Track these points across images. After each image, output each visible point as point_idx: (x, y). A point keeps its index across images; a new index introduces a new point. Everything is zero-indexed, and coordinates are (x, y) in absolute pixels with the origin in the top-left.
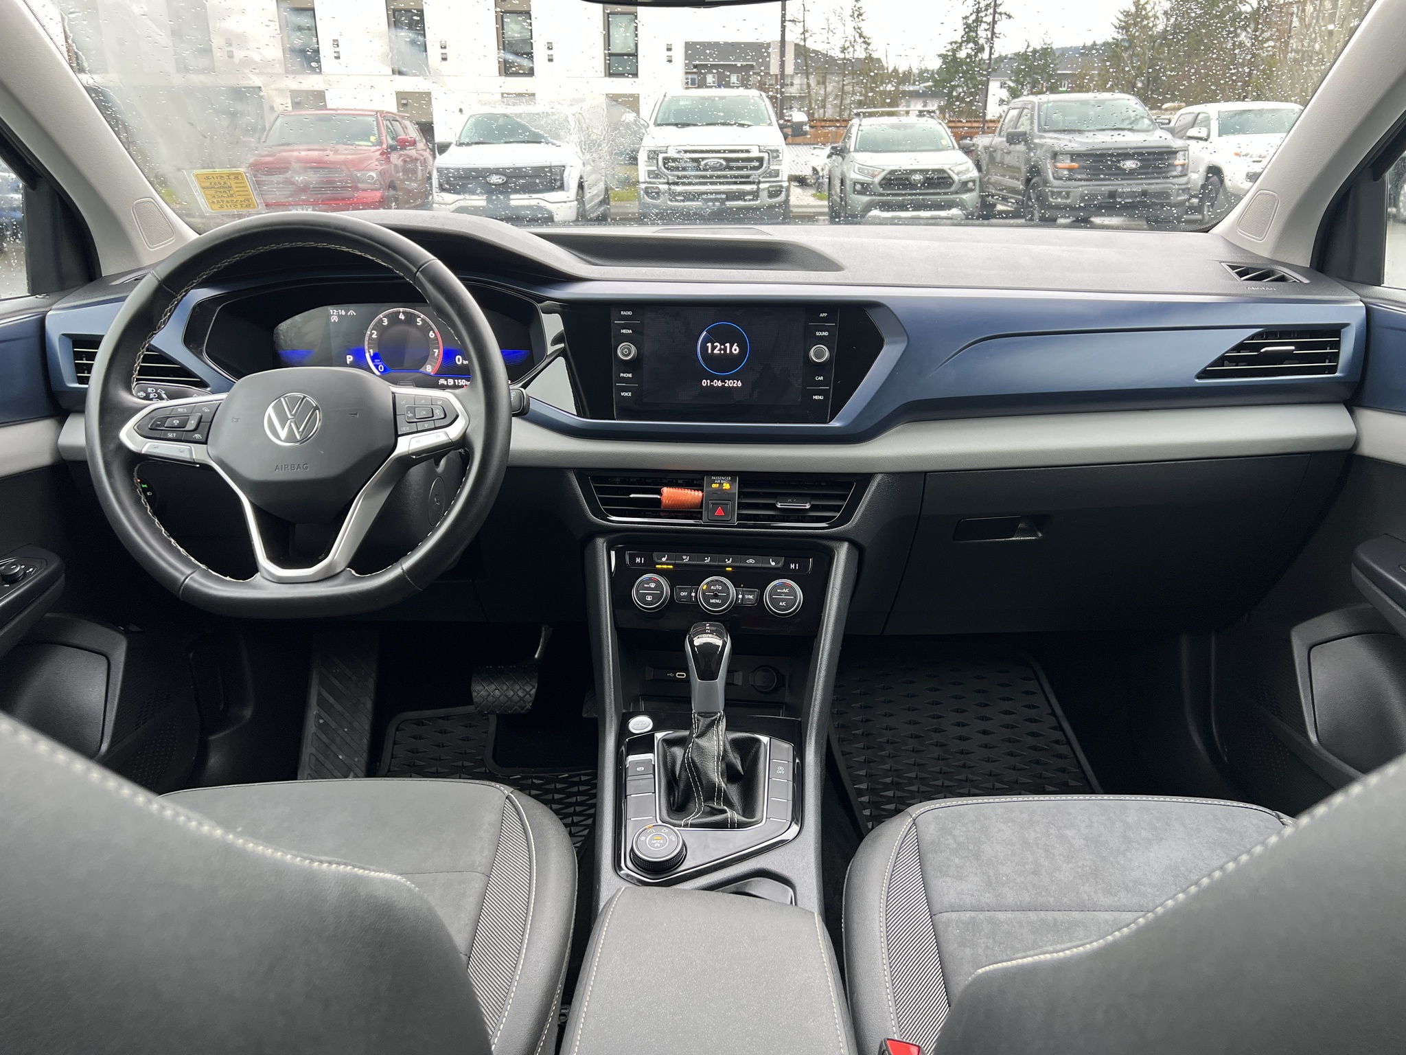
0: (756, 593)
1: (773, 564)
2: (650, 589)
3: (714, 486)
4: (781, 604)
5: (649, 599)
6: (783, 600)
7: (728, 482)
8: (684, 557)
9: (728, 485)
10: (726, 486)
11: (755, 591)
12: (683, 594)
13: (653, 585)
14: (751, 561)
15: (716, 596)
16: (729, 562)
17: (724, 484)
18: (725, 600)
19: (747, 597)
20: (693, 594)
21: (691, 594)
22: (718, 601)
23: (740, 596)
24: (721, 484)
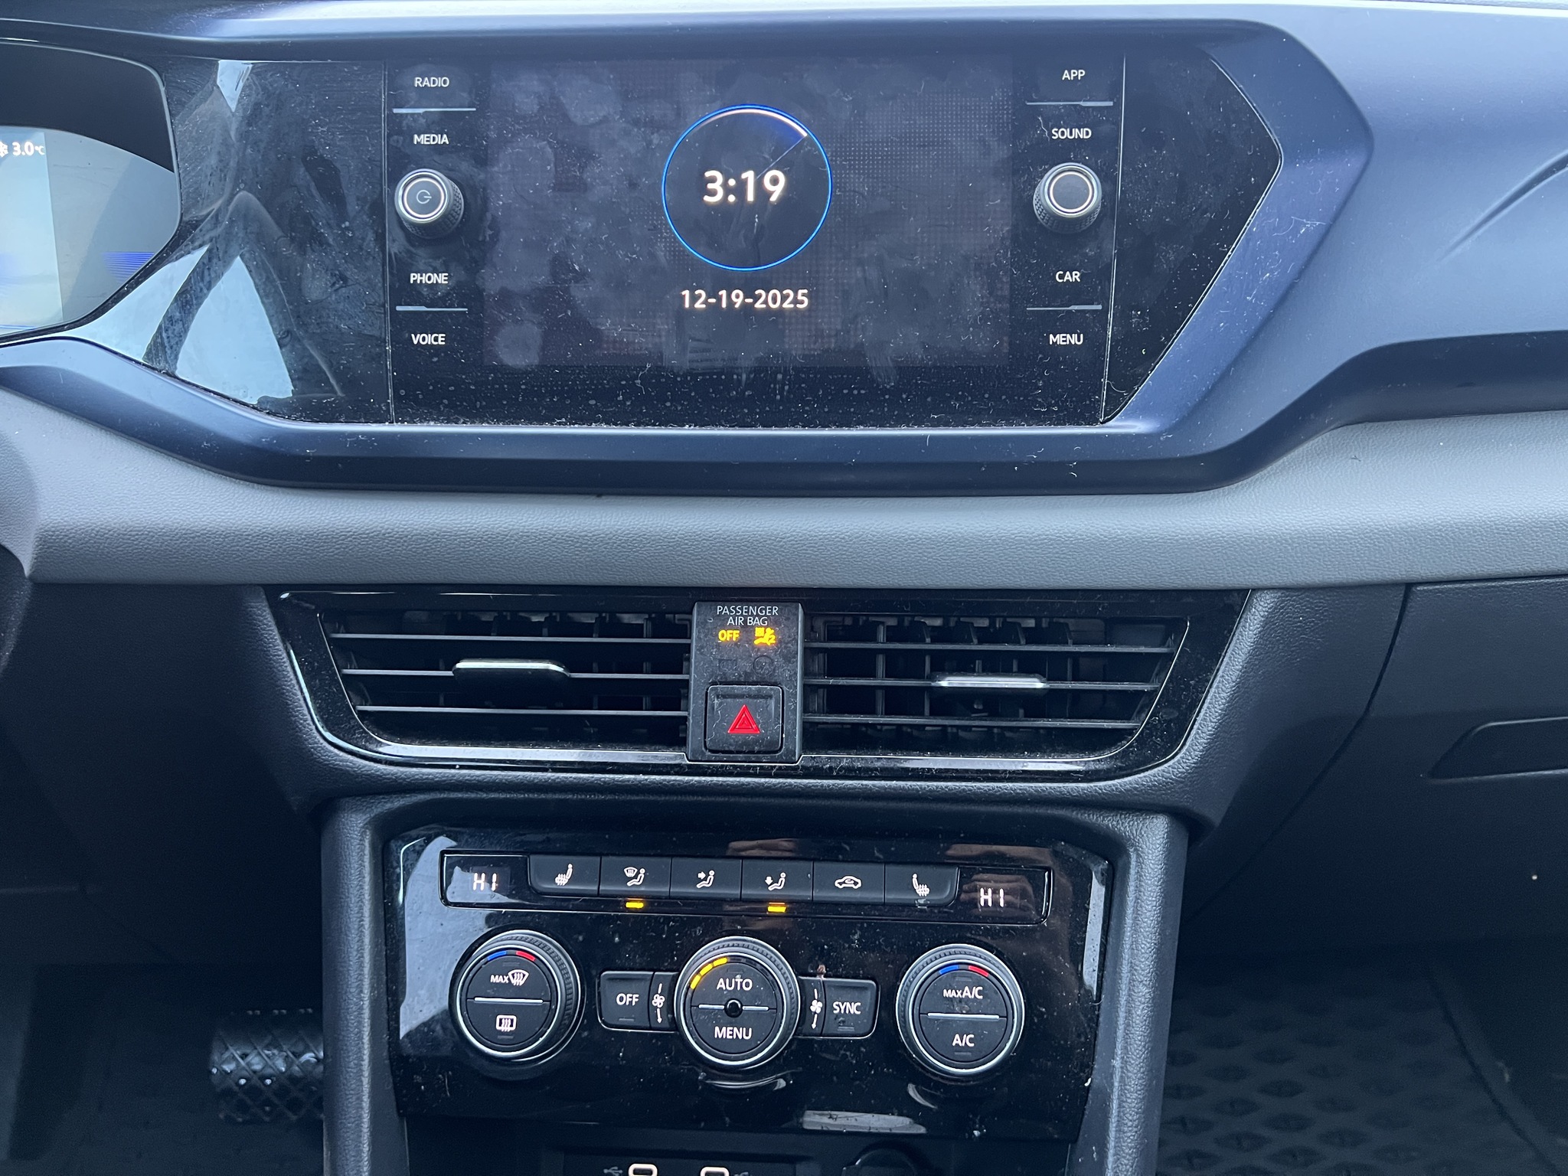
0: (869, 996)
1: (923, 891)
2: (508, 990)
3: (727, 636)
4: (957, 1040)
5: (506, 1028)
6: (964, 1028)
7: (773, 622)
8: (630, 872)
9: (769, 631)
10: (765, 636)
11: (864, 988)
12: (628, 999)
13: (519, 978)
14: (849, 881)
15: (733, 1013)
16: (775, 885)
17: (759, 631)
18: (764, 1027)
19: (838, 1007)
20: (658, 1001)
21: (650, 999)
22: (740, 1033)
23: (816, 1007)
24: (747, 630)
